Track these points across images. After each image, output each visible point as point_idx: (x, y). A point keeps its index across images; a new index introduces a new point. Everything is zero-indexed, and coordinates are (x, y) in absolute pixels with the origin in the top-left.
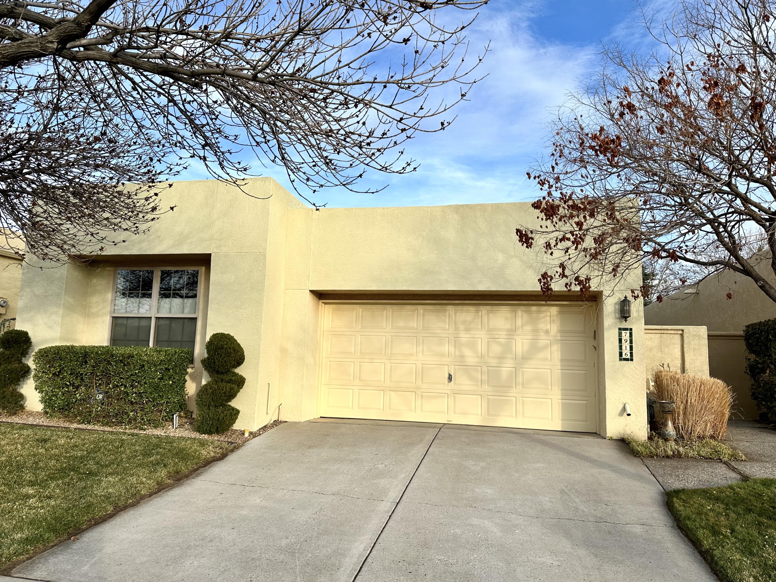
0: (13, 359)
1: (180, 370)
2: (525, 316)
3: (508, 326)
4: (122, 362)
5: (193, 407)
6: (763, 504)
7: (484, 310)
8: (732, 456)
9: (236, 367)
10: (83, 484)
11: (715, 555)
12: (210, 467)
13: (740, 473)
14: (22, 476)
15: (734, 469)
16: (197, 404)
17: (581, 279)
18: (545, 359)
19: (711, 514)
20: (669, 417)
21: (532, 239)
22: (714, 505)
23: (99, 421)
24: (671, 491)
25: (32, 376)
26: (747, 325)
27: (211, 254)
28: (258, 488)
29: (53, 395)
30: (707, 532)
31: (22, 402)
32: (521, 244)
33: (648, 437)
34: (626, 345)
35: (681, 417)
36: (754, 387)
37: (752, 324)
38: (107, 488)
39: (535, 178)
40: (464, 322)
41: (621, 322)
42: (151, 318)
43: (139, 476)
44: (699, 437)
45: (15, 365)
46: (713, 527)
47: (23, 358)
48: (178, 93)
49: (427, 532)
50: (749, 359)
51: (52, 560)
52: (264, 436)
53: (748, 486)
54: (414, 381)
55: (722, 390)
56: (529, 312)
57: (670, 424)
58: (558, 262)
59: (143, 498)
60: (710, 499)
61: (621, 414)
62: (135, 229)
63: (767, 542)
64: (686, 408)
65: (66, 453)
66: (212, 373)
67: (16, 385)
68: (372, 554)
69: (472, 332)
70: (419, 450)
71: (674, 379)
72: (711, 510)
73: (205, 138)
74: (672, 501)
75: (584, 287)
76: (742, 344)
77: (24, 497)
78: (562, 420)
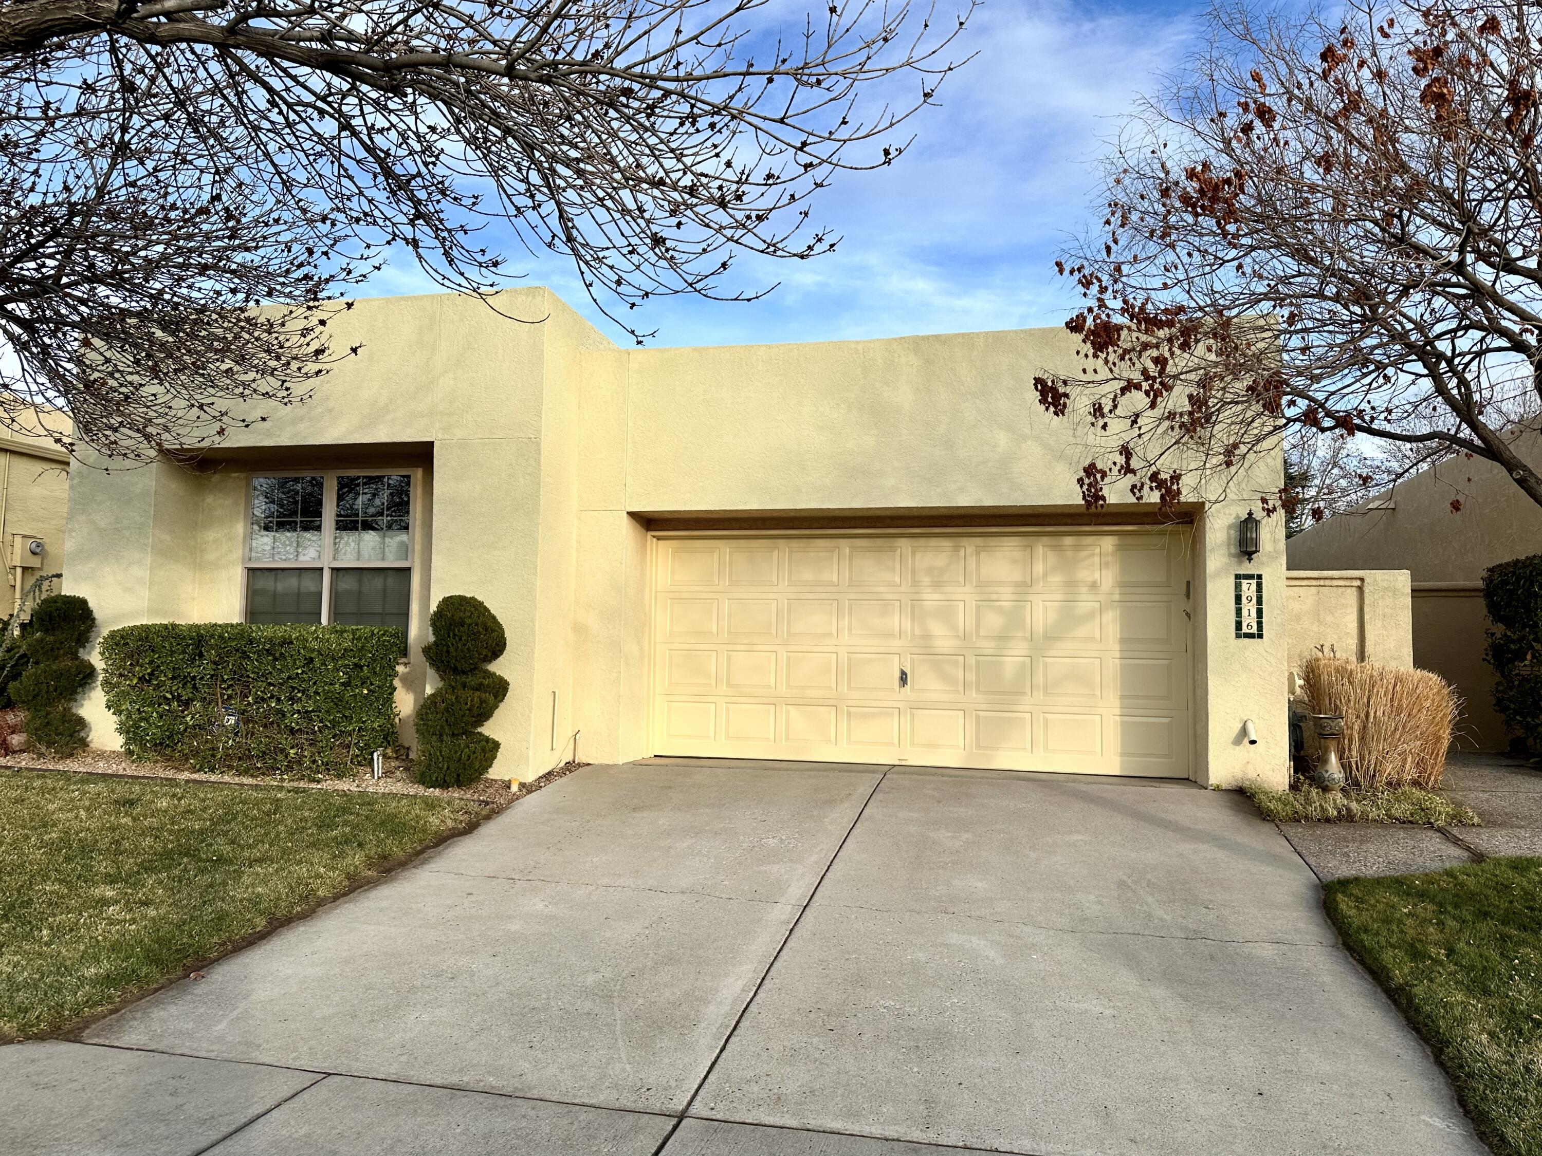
0: (61, 652)
1: (383, 668)
2: (1052, 557)
3: (1017, 576)
4: (271, 654)
5: (411, 738)
6: (1511, 902)
7: (969, 545)
8: (1453, 817)
9: (490, 661)
10: (207, 879)
11: (1416, 995)
12: (447, 848)
13: (1468, 849)
14: (92, 866)
15: (1456, 842)
16: (418, 731)
17: (1163, 476)
18: (1089, 639)
19: (1409, 921)
20: (1332, 745)
21: (1066, 395)
22: (1415, 905)
23: (230, 767)
24: (1333, 882)
25: (99, 683)
26: (1490, 566)
27: (432, 443)
28: (539, 883)
29: (142, 719)
30: (1401, 954)
31: (82, 734)
32: (1043, 407)
33: (1290, 785)
34: (1248, 609)
35: (1355, 746)
36: (1501, 688)
37: (1501, 565)
38: (253, 885)
39: (1072, 272)
40: (930, 571)
41: (1240, 563)
42: (321, 569)
43: (312, 864)
44: (1389, 784)
45: (67, 663)
46: (1412, 946)
47: (81, 650)
48: (359, 113)
49: (862, 958)
50: (1493, 634)
51: (157, 1014)
52: (549, 789)
53: (1482, 871)
54: (834, 686)
55: (1438, 693)
56: (1058, 548)
57: (1333, 758)
58: (1116, 443)
59: (321, 903)
60: (1408, 895)
61: (1238, 741)
62: (285, 393)
63: (1516, 970)
64: (1365, 727)
65: (172, 824)
66: (444, 672)
67: (70, 700)
68: (757, 997)
69: (947, 589)
70: (845, 813)
71: (1343, 672)
72: (1410, 915)
73: (417, 203)
74: (1335, 900)
75: (1169, 491)
76: (1480, 605)
77: (98, 902)
78: (1123, 754)
